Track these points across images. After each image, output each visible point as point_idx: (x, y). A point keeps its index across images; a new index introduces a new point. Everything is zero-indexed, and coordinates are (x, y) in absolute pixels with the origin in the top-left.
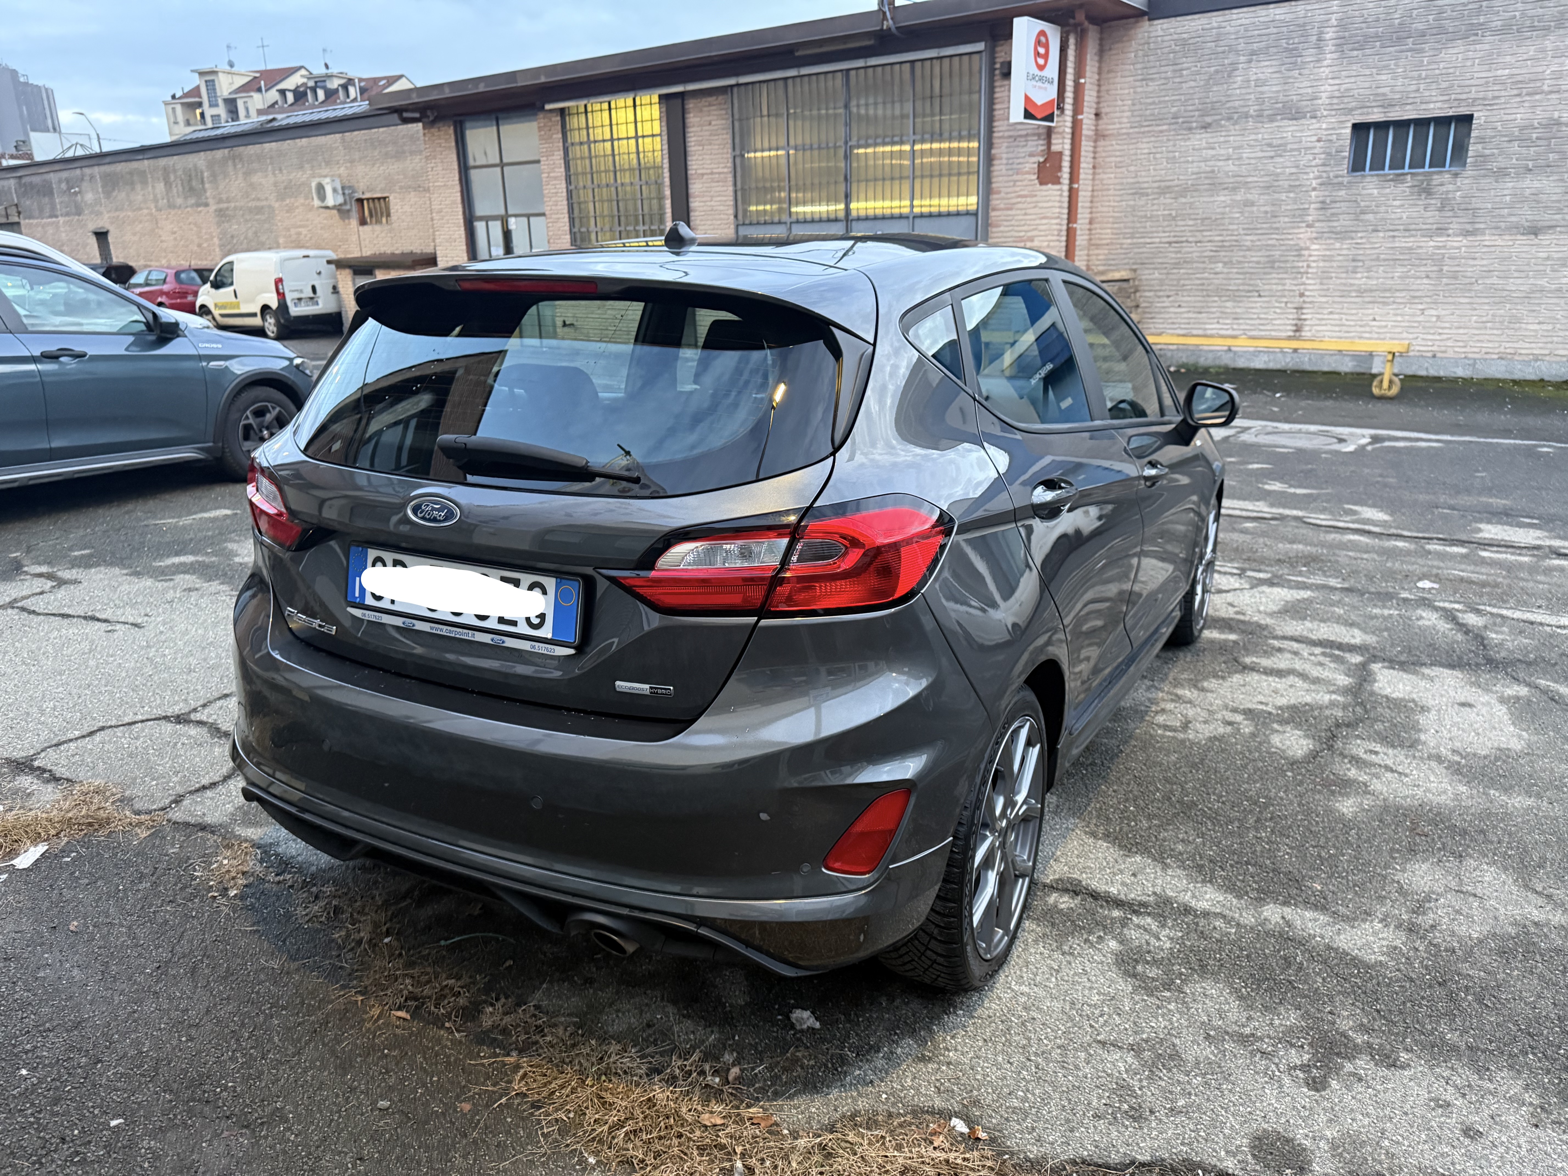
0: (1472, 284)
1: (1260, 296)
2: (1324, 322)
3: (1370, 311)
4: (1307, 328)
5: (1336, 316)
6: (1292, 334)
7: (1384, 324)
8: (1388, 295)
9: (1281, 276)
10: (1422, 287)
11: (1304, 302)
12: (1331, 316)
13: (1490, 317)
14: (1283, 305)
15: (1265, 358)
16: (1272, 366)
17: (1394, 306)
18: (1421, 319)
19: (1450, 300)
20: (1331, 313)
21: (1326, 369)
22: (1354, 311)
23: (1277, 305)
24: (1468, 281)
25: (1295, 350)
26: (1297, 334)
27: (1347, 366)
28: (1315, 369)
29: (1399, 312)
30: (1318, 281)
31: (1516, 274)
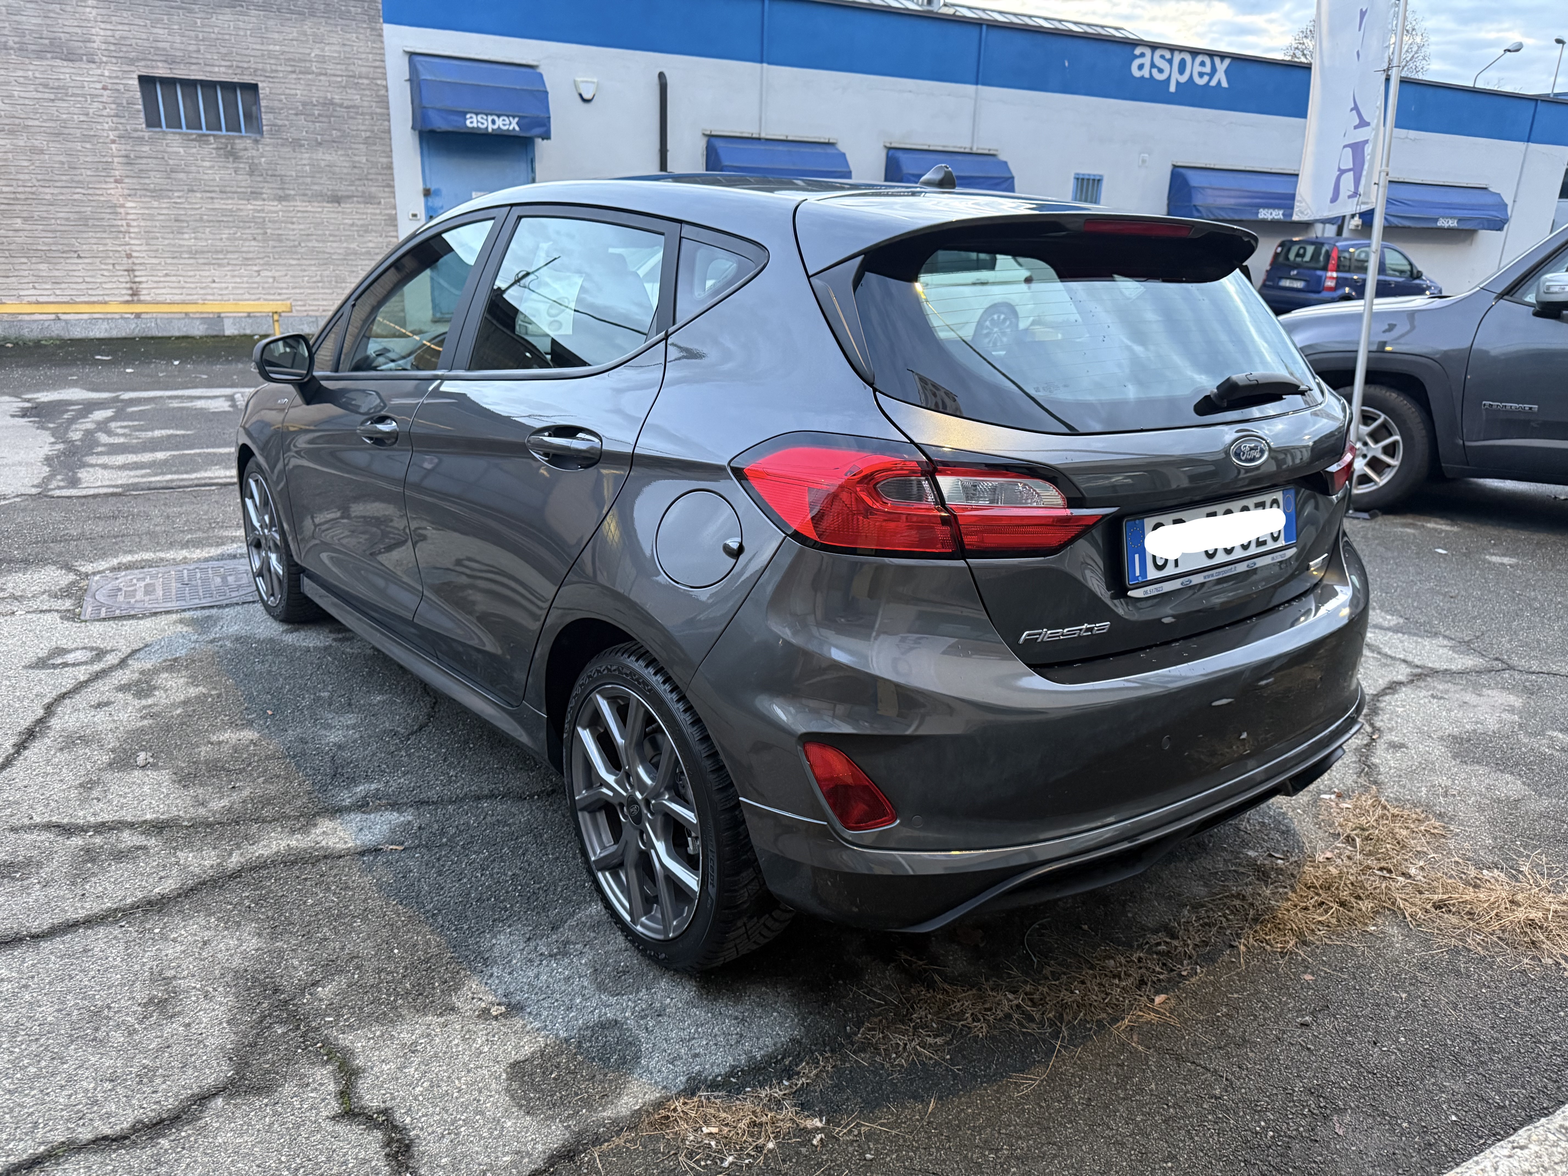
0: (295, 247)
1: (79, 257)
2: (161, 285)
3: (208, 273)
4: (144, 292)
5: (174, 279)
6: (129, 298)
7: (224, 285)
8: (221, 256)
9: (98, 235)
10: (252, 249)
11: (133, 263)
12: (168, 279)
13: (318, 278)
14: (111, 267)
15: (105, 326)
16: (114, 334)
17: (230, 268)
18: (258, 279)
19: (280, 261)
20: (167, 275)
21: (177, 334)
22: (192, 273)
23: (103, 267)
24: (292, 244)
25: (138, 316)
26: (135, 298)
27: (198, 330)
28: (165, 334)
29: (236, 273)
30: (144, 241)
31: (331, 239)
